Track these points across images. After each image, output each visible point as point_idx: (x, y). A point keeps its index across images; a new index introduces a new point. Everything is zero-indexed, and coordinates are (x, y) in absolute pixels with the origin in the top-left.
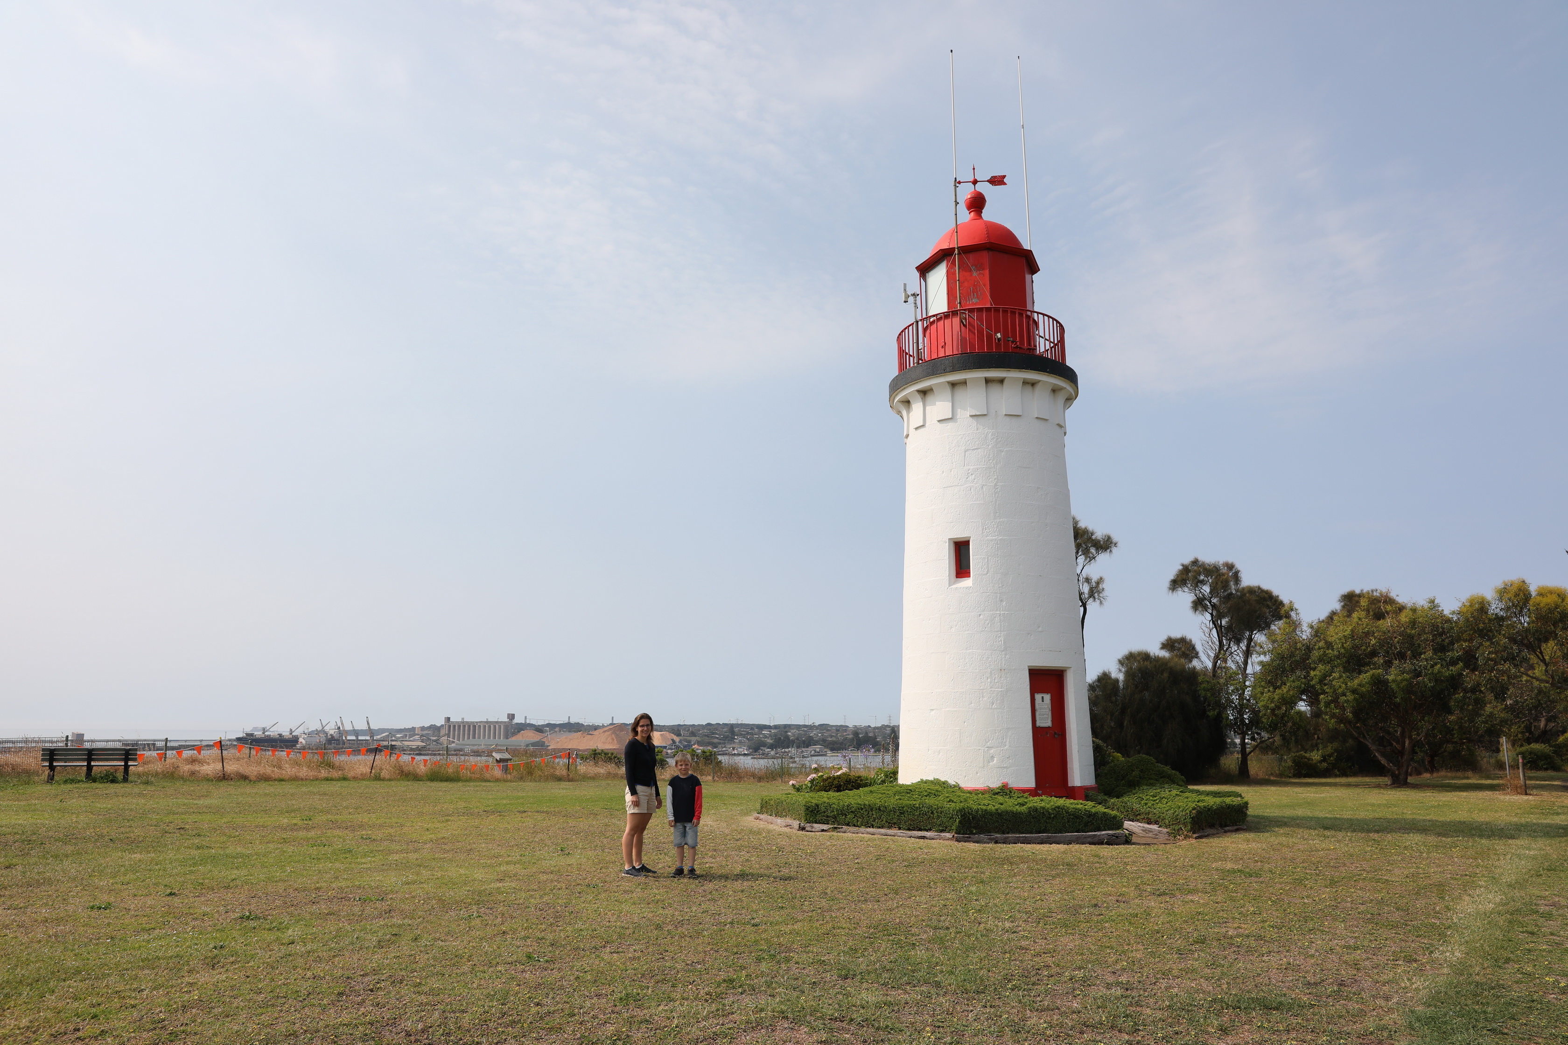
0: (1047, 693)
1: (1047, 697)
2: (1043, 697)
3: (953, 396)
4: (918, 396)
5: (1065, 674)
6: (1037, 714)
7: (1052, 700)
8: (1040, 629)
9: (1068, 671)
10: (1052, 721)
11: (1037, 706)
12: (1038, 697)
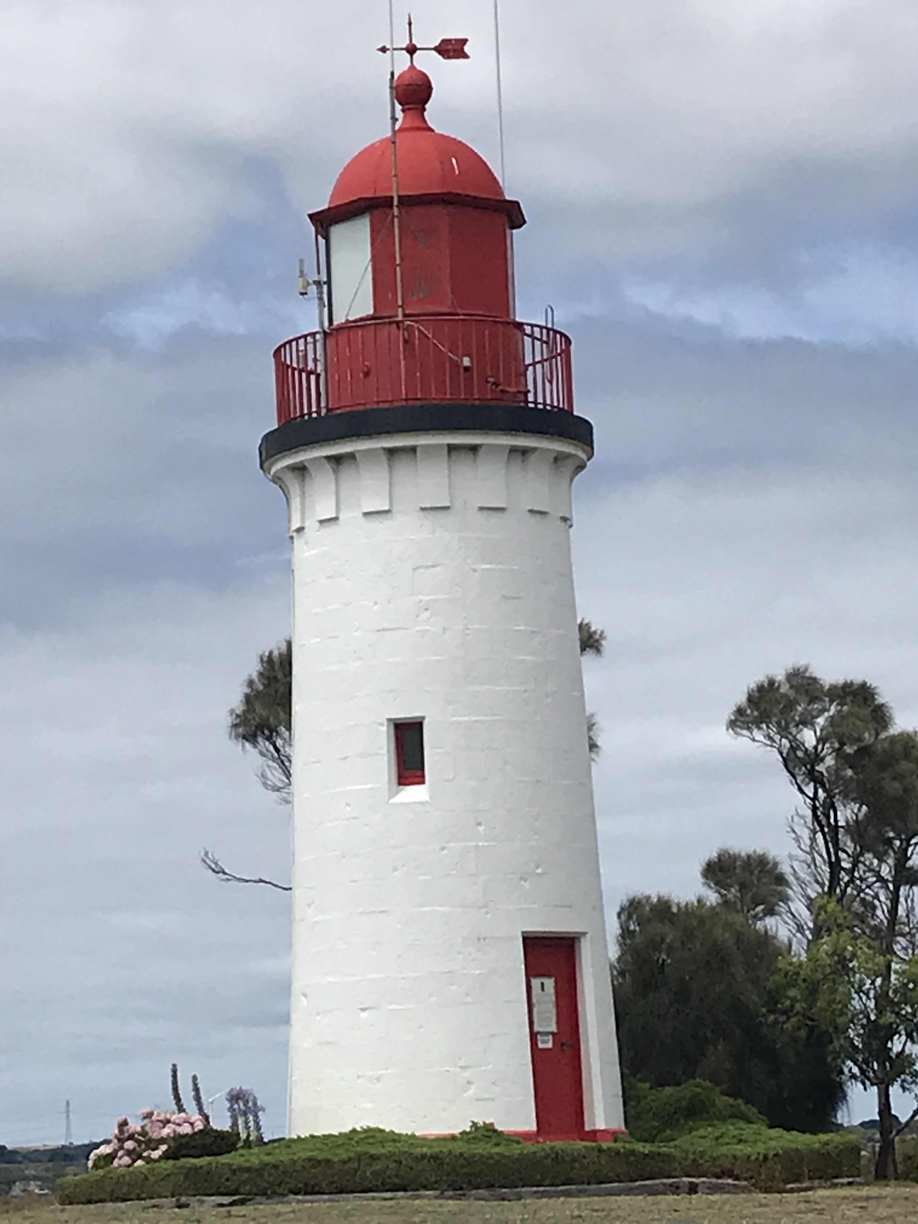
0: (548, 976)
1: (550, 983)
2: (542, 984)
3: (391, 472)
4: (328, 466)
5: (576, 945)
6: (535, 1010)
7: (556, 987)
8: (539, 871)
9: (582, 940)
10: (558, 1023)
11: (534, 1000)
12: (536, 983)
